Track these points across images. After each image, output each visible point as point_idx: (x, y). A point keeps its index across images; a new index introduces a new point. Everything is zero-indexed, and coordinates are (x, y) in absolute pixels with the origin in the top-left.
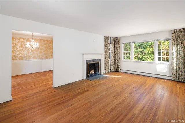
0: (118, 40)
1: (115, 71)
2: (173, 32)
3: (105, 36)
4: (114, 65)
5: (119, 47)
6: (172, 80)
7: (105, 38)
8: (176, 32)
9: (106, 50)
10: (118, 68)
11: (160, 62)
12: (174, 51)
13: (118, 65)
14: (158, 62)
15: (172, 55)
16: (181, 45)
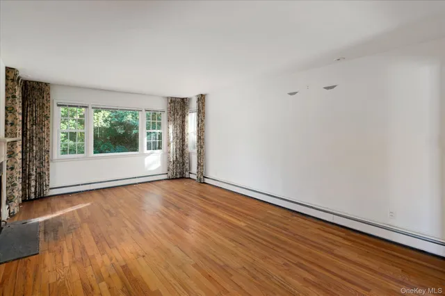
0: (41, 91)
1: (30, 200)
2: (169, 100)
4: (25, 177)
6: (168, 179)
7: (12, 76)
8: (173, 101)
9: (12, 124)
10: (41, 185)
11: (149, 151)
12: (171, 130)
13: (40, 176)
14: (146, 151)
15: (168, 137)
16: (179, 122)
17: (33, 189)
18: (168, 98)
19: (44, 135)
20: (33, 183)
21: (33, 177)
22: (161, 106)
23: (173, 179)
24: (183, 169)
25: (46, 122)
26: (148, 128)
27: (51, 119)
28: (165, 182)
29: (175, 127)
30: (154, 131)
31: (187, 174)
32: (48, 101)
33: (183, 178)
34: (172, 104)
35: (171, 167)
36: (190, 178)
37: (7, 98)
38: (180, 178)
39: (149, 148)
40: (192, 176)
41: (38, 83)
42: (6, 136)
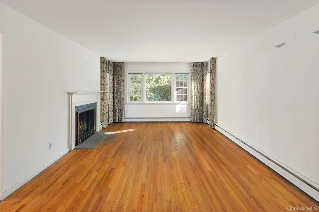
0: (120, 67)
1: (116, 123)
2: (192, 65)
3: (101, 58)
4: (114, 111)
5: (123, 80)
6: (191, 122)
7: (103, 61)
8: (195, 65)
9: (103, 84)
10: (121, 115)
11: (178, 101)
12: (193, 86)
13: (120, 111)
14: (176, 101)
15: (192, 92)
16: (199, 80)
17: (117, 117)
18: (191, 63)
19: (122, 90)
20: (117, 114)
21: (117, 111)
22: (187, 69)
23: (194, 122)
24: (203, 116)
25: (123, 83)
26: (178, 85)
27: (125, 81)
28: (188, 124)
29: (197, 84)
30: (182, 87)
31: (205, 121)
32: (123, 72)
33: (202, 123)
34: (195, 68)
35: (193, 114)
36: (207, 124)
37: (101, 72)
38: (200, 122)
39: (178, 99)
40: (209, 122)
41: (119, 63)
42: (101, 90)
